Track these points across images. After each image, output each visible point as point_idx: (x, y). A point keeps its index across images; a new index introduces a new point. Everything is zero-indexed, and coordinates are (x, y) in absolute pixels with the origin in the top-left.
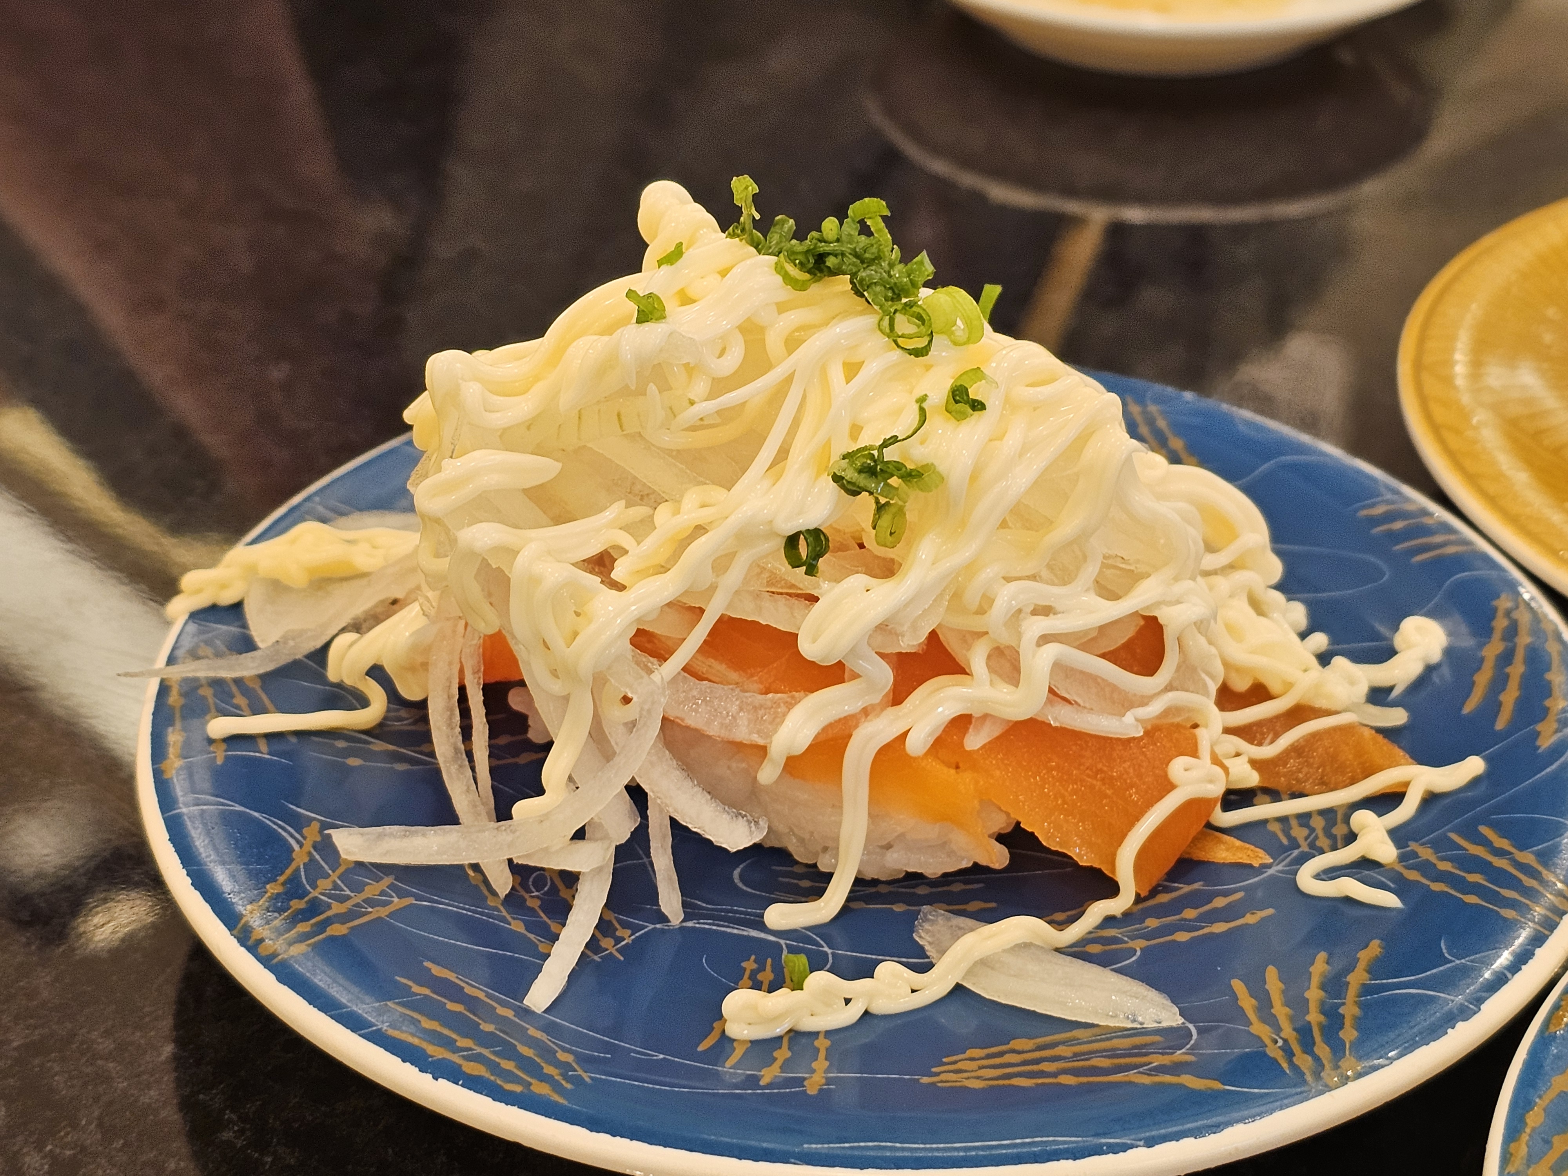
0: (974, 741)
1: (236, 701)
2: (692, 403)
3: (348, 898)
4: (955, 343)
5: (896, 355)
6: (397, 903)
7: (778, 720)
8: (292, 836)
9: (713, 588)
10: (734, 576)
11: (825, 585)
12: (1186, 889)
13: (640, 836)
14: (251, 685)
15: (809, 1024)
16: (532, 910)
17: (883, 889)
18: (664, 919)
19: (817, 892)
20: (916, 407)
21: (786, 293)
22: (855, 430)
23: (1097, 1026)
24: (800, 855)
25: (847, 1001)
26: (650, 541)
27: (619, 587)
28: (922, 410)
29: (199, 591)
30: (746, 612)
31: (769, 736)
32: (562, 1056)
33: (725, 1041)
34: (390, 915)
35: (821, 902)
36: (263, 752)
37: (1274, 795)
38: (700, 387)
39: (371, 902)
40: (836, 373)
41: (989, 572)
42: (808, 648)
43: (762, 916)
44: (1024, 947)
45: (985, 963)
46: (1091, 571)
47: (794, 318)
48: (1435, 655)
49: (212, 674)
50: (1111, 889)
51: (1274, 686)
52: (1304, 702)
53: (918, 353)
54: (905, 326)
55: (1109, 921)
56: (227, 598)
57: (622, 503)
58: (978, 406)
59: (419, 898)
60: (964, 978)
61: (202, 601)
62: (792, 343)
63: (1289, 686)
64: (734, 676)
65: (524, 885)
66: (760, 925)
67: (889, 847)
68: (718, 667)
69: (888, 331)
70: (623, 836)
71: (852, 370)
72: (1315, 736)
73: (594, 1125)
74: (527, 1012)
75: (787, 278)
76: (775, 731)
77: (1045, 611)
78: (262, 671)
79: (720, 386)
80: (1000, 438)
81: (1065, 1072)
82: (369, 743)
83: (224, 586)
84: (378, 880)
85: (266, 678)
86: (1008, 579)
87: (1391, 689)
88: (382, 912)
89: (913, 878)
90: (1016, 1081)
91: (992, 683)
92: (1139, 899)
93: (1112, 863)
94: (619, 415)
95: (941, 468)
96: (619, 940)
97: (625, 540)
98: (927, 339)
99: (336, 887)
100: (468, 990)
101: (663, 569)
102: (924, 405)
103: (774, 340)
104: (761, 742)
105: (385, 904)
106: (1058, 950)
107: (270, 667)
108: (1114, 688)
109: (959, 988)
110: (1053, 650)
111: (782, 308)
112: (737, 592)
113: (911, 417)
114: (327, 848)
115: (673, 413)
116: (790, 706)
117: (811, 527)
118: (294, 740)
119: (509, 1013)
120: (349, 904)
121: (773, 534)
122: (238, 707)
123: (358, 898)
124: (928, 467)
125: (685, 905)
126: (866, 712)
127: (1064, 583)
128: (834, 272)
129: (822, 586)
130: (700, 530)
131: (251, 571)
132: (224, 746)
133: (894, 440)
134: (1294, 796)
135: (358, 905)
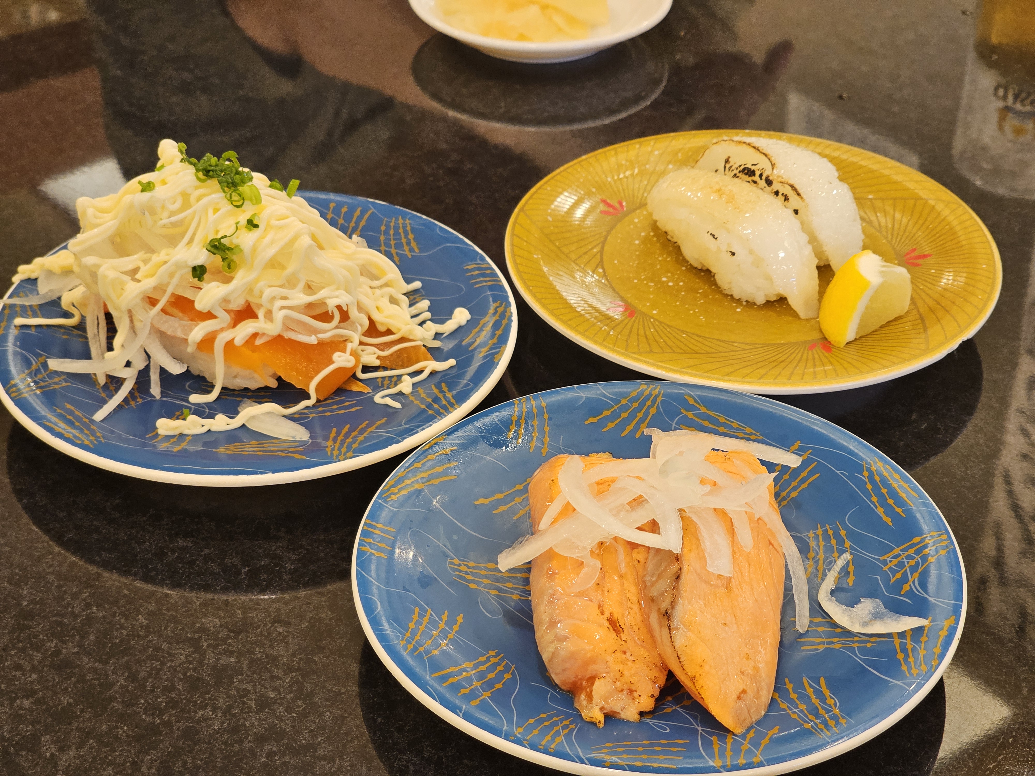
0: (259, 342)
1: (28, 313)
2: (161, 219)
3: (47, 381)
4: (253, 204)
5: (231, 207)
6: (64, 384)
7: (191, 330)
8: (34, 360)
9: (168, 283)
10: (175, 280)
11: (205, 284)
12: (339, 399)
13: (147, 368)
14: (35, 307)
15: (186, 432)
16: (111, 390)
17: (236, 393)
18: (154, 397)
19: (209, 392)
20: (235, 226)
21: (198, 183)
22: (217, 232)
23: (280, 439)
24: (209, 380)
25: (203, 426)
26: (148, 266)
27: (139, 281)
28: (237, 227)
29: (24, 273)
30: (181, 293)
31: (188, 335)
32: (98, 434)
33: (157, 435)
34: (60, 388)
35: (209, 396)
36: (33, 331)
37: (385, 369)
38: (166, 214)
39: (55, 383)
40: (210, 212)
41: (261, 284)
42: (199, 306)
43: (188, 398)
44: (269, 413)
45: (253, 417)
46: (301, 285)
47: (201, 191)
48: (463, 322)
49: (21, 303)
50: (308, 397)
51: (394, 330)
52: (405, 336)
53: (237, 207)
54: (235, 197)
55: (307, 407)
56: (33, 276)
57: (143, 252)
58: (256, 226)
59: (72, 383)
60: (246, 422)
61: (24, 277)
62: (198, 200)
63: (399, 330)
64: (180, 314)
65: (111, 383)
66: (188, 401)
67: (235, 377)
68: (175, 311)
69: (229, 198)
70: (142, 367)
71: (216, 210)
72: (405, 349)
73: (100, 454)
74: (93, 421)
75: (198, 179)
76: (190, 333)
77: (285, 298)
78: (40, 303)
79: (172, 214)
80: (264, 238)
81: (260, 451)
82: (72, 331)
83: (33, 271)
84: (60, 376)
85: (41, 306)
86: (270, 286)
87: (443, 334)
88: (57, 387)
89: (246, 389)
90: (242, 453)
91: (265, 323)
92: (318, 401)
93: (308, 388)
94: (140, 222)
95: (242, 247)
96: (137, 402)
97: (141, 264)
98: (242, 201)
99: (44, 377)
100: (77, 413)
101: (152, 275)
102: (238, 225)
103: (193, 199)
104: (185, 337)
105: (59, 384)
106: (284, 416)
107: (43, 302)
108: (311, 326)
109: (244, 426)
110: (284, 312)
111: (196, 188)
112: (177, 285)
113: (233, 228)
114: (45, 365)
115: (155, 222)
116: (196, 325)
117: (200, 264)
118: (45, 328)
119: (87, 421)
120: (46, 383)
121: (187, 266)
122: (28, 315)
123: (50, 381)
124: (237, 246)
125: (162, 392)
126: (222, 330)
127: (293, 289)
128: (212, 177)
129: (204, 285)
130: (166, 262)
131: (42, 266)
132: (19, 328)
133: (225, 236)
134: (392, 369)
135: (50, 384)
